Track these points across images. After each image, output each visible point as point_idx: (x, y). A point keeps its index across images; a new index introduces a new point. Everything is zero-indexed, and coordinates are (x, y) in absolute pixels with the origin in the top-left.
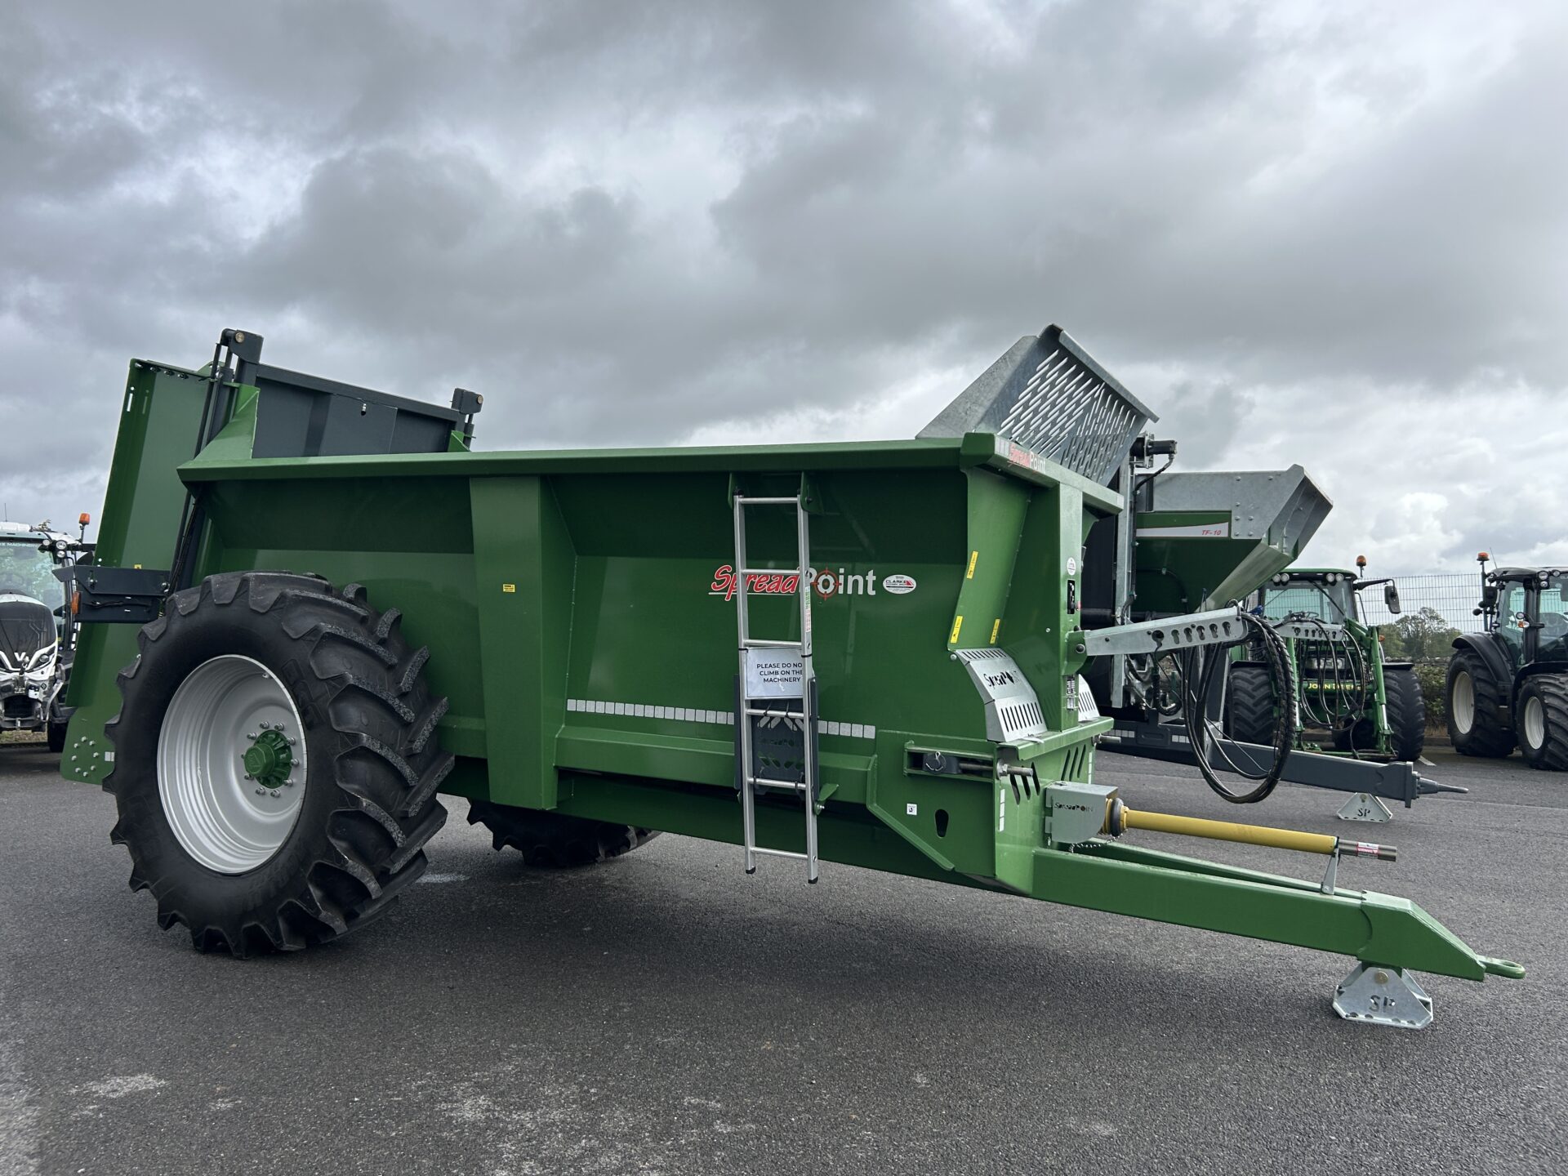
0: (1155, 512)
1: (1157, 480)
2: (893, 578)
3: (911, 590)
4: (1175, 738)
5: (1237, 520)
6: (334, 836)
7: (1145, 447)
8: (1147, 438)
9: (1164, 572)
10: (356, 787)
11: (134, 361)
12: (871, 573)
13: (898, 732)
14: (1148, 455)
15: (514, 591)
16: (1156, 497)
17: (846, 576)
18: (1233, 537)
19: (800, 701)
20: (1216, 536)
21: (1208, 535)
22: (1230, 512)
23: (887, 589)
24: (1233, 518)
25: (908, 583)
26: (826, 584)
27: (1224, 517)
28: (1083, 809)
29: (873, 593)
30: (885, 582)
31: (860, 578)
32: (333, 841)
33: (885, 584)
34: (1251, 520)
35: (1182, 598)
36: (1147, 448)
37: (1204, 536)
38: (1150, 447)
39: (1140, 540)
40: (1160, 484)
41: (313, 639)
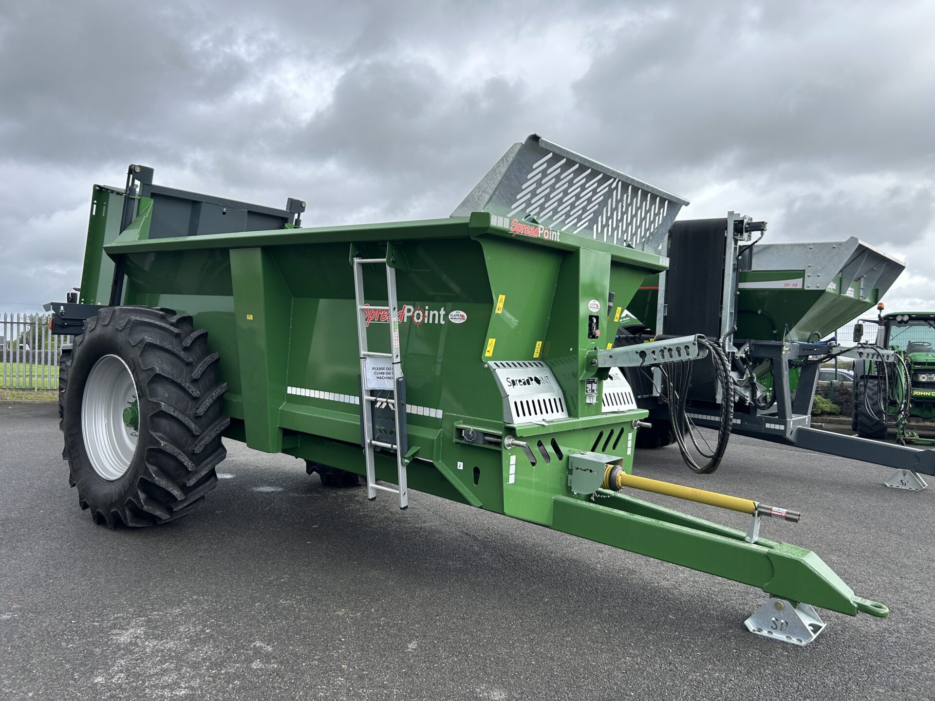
0: (753, 271)
1: (755, 250)
2: (454, 313)
3: (464, 320)
4: (768, 425)
5: (809, 276)
6: (149, 462)
8: (745, 221)
9: (759, 312)
10: (160, 434)
11: (95, 186)
12: (443, 309)
13: (455, 415)
14: (747, 232)
15: (252, 319)
16: (754, 261)
17: (429, 311)
18: (806, 288)
19: (392, 392)
20: (794, 287)
21: (789, 287)
22: (805, 271)
23: (451, 320)
24: (806, 275)
25: (463, 316)
26: (418, 316)
27: (800, 274)
28: (591, 471)
29: (442, 322)
30: (450, 316)
31: (436, 312)
32: (148, 466)
33: (450, 317)
34: (819, 276)
35: (773, 330)
36: (745, 227)
37: (786, 287)
38: (747, 226)
39: (740, 290)
40: (757, 253)
41: (141, 346)
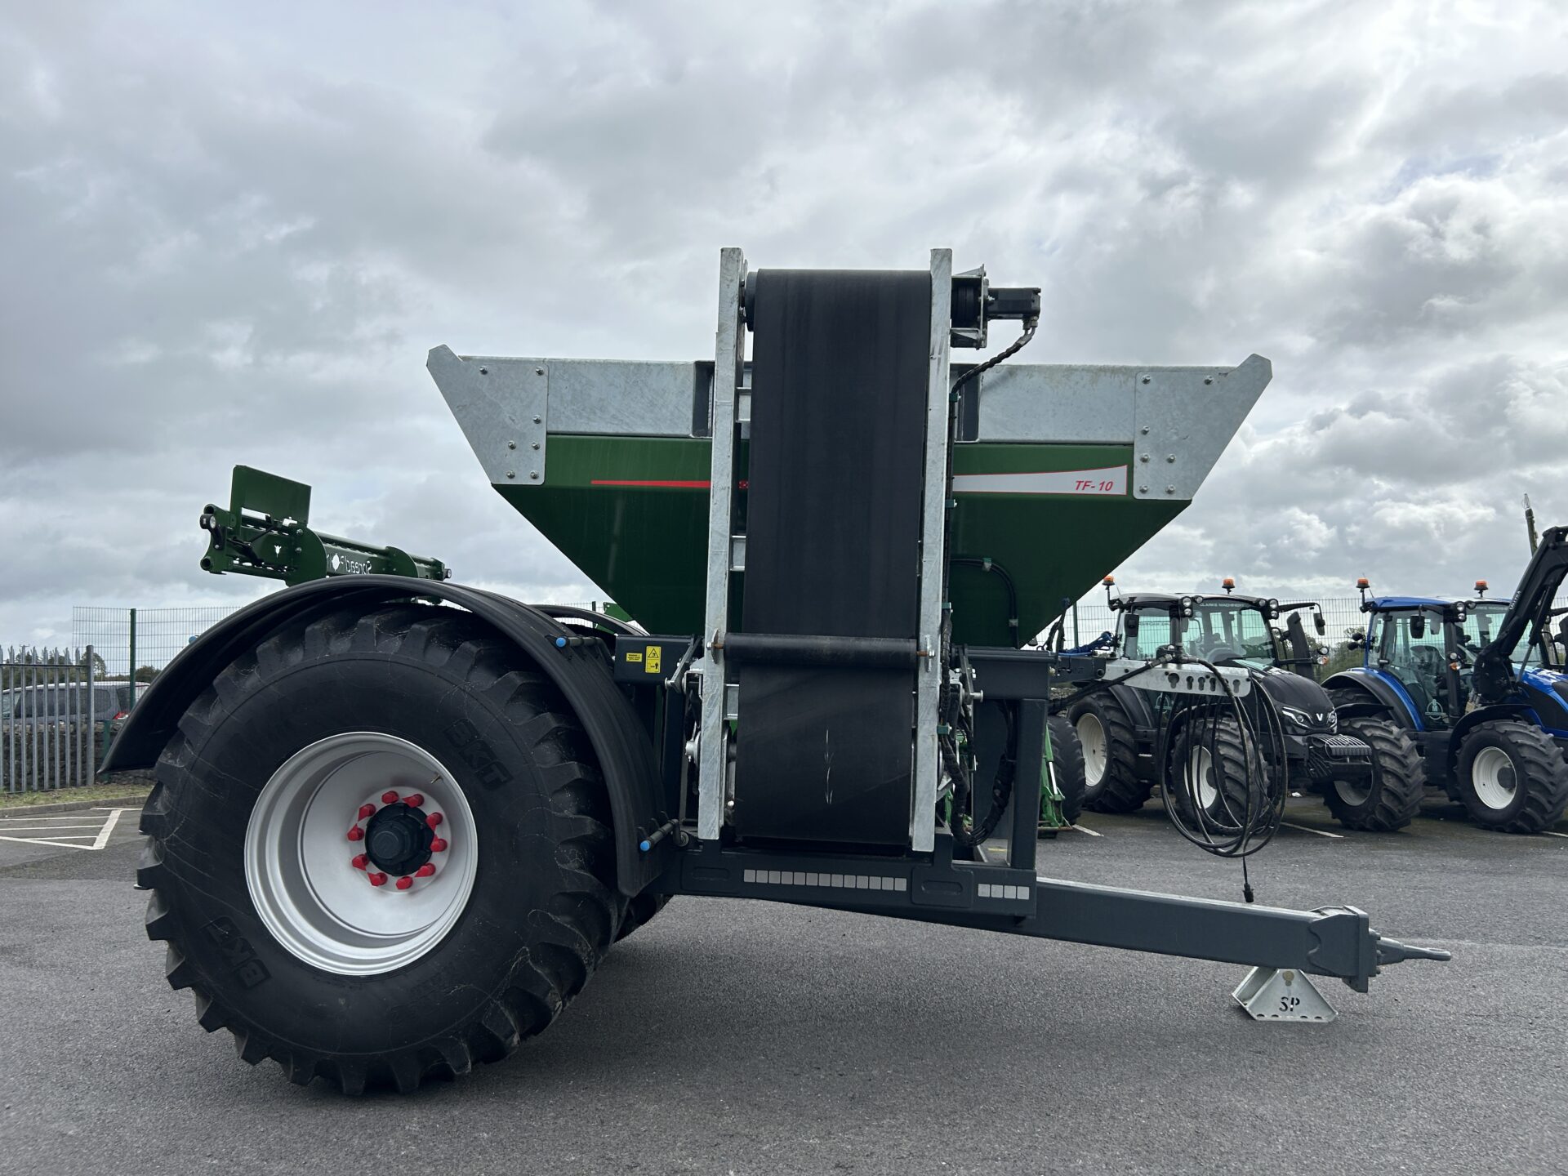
0: (981, 442)
1: (987, 377)
4: (984, 890)
5: (1144, 460)
7: (982, 298)
8: (989, 283)
9: (988, 565)
14: (986, 318)
16: (984, 411)
18: (1138, 495)
20: (1104, 492)
21: (1088, 491)
22: (1132, 444)
24: (1136, 457)
34: (1171, 461)
35: (1011, 618)
36: (986, 301)
37: (1080, 491)
39: (963, 498)
40: (992, 386)
